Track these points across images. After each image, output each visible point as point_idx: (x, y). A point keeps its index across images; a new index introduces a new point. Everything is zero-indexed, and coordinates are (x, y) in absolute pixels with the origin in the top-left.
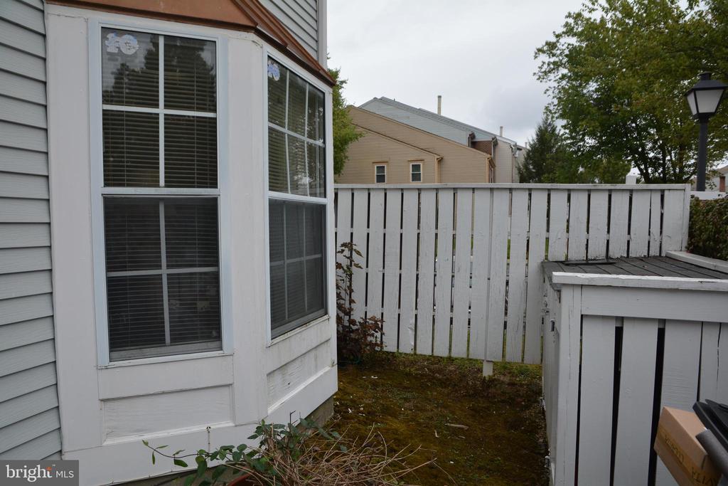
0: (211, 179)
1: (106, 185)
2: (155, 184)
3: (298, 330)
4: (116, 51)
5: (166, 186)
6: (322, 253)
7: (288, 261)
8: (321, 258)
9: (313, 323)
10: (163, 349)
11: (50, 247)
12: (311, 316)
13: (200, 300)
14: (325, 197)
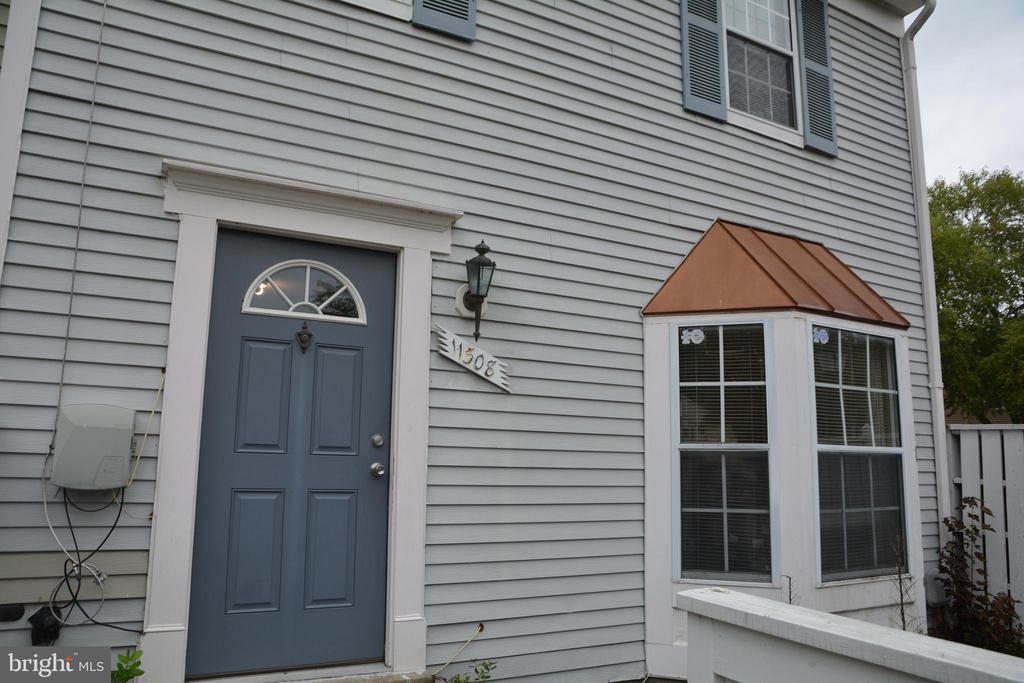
0: (763, 438)
1: (682, 441)
2: (718, 440)
3: (859, 581)
4: (689, 342)
5: (726, 442)
6: (899, 505)
7: (845, 511)
8: (900, 511)
9: (881, 578)
10: (722, 575)
11: (644, 487)
12: (879, 571)
13: (757, 538)
14: (900, 446)
